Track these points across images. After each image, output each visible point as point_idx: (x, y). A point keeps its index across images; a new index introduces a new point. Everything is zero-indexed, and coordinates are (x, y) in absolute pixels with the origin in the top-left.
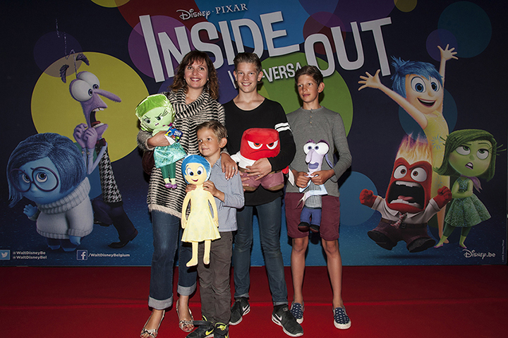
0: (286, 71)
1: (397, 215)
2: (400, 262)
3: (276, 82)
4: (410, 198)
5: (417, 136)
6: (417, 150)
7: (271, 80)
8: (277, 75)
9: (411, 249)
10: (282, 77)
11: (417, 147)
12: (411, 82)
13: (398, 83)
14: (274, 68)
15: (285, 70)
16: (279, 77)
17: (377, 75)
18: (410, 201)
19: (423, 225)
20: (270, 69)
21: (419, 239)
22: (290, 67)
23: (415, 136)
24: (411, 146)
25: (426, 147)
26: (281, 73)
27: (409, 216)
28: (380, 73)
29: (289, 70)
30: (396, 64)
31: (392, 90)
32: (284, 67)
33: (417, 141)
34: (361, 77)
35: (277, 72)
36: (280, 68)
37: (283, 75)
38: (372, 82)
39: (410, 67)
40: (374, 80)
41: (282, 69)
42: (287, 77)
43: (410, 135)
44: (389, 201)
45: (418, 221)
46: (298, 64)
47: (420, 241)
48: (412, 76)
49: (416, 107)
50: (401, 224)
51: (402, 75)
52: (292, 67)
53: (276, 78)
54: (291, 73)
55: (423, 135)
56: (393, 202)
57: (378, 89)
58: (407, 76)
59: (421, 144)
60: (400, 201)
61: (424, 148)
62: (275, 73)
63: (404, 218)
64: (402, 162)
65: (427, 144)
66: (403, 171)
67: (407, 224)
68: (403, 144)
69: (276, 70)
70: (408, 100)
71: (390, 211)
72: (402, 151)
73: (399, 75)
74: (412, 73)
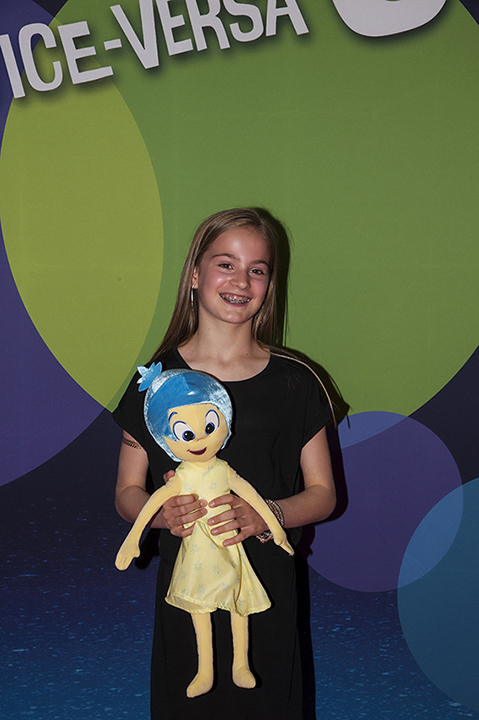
0: (223, 14)
3: (174, 72)
7: (149, 57)
8: (179, 33)
10: (202, 45)
15: (215, 7)
16: (185, 46)
20: (146, 7)
26: (198, 22)
29: (234, 8)
35: (179, 21)
37: (208, 31)
42: (224, 43)
53: (175, 48)
54: (246, 23)
62: (170, 23)
69: (176, 7)
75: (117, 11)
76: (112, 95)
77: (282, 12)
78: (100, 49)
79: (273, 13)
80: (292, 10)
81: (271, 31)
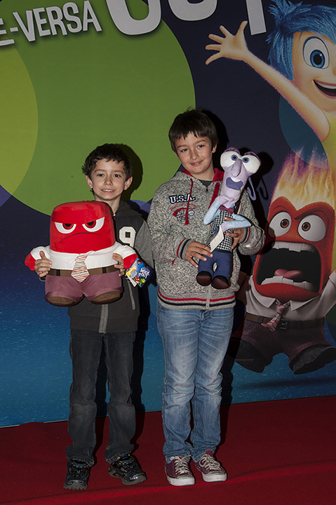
0: (64, 20)
1: (273, 306)
2: (277, 394)
3: (42, 43)
4: (295, 273)
5: (310, 154)
6: (309, 181)
7: (31, 37)
8: (44, 27)
9: (297, 367)
10: (55, 33)
11: (311, 175)
12: (303, 46)
13: (280, 50)
14: (37, 11)
15: (60, 16)
16: (47, 32)
17: (241, 33)
18: (295, 279)
19: (317, 322)
20: (29, 13)
21: (311, 348)
22: (70, 10)
23: (307, 154)
24: (300, 174)
25: (326, 176)
26: (53, 22)
27: (295, 306)
28: (248, 27)
29: (69, 18)
30: (276, 10)
31: (268, 63)
32: (58, 10)
33: (311, 164)
34: (212, 36)
35: (44, 21)
36: (49, 10)
37: (57, 27)
38: (232, 47)
39: (302, 16)
40: (235, 44)
41: (54, 13)
42: (65, 33)
43: (298, 154)
44: (259, 281)
45: (309, 315)
46: (87, 6)
47: (311, 352)
48: (305, 36)
49: (310, 99)
50: (279, 323)
51: (288, 34)
52: (76, 11)
53: (42, 33)
54: (74, 24)
55: (321, 152)
56: (267, 281)
57: (242, 61)
58: (297, 35)
59: (317, 170)
60: (278, 279)
61: (322, 177)
63: (284, 311)
64: (284, 205)
65: (328, 170)
66: (284, 223)
67: (289, 322)
68: (285, 171)
69: (43, 15)
70: (297, 84)
71: (261, 299)
72: (283, 185)
73: (282, 34)
74: (305, 29)
75: (16, 15)
76: (14, 52)
77: (90, 21)
78: (8, 31)
79: (86, 21)
80: (94, 20)
81: (85, 29)
